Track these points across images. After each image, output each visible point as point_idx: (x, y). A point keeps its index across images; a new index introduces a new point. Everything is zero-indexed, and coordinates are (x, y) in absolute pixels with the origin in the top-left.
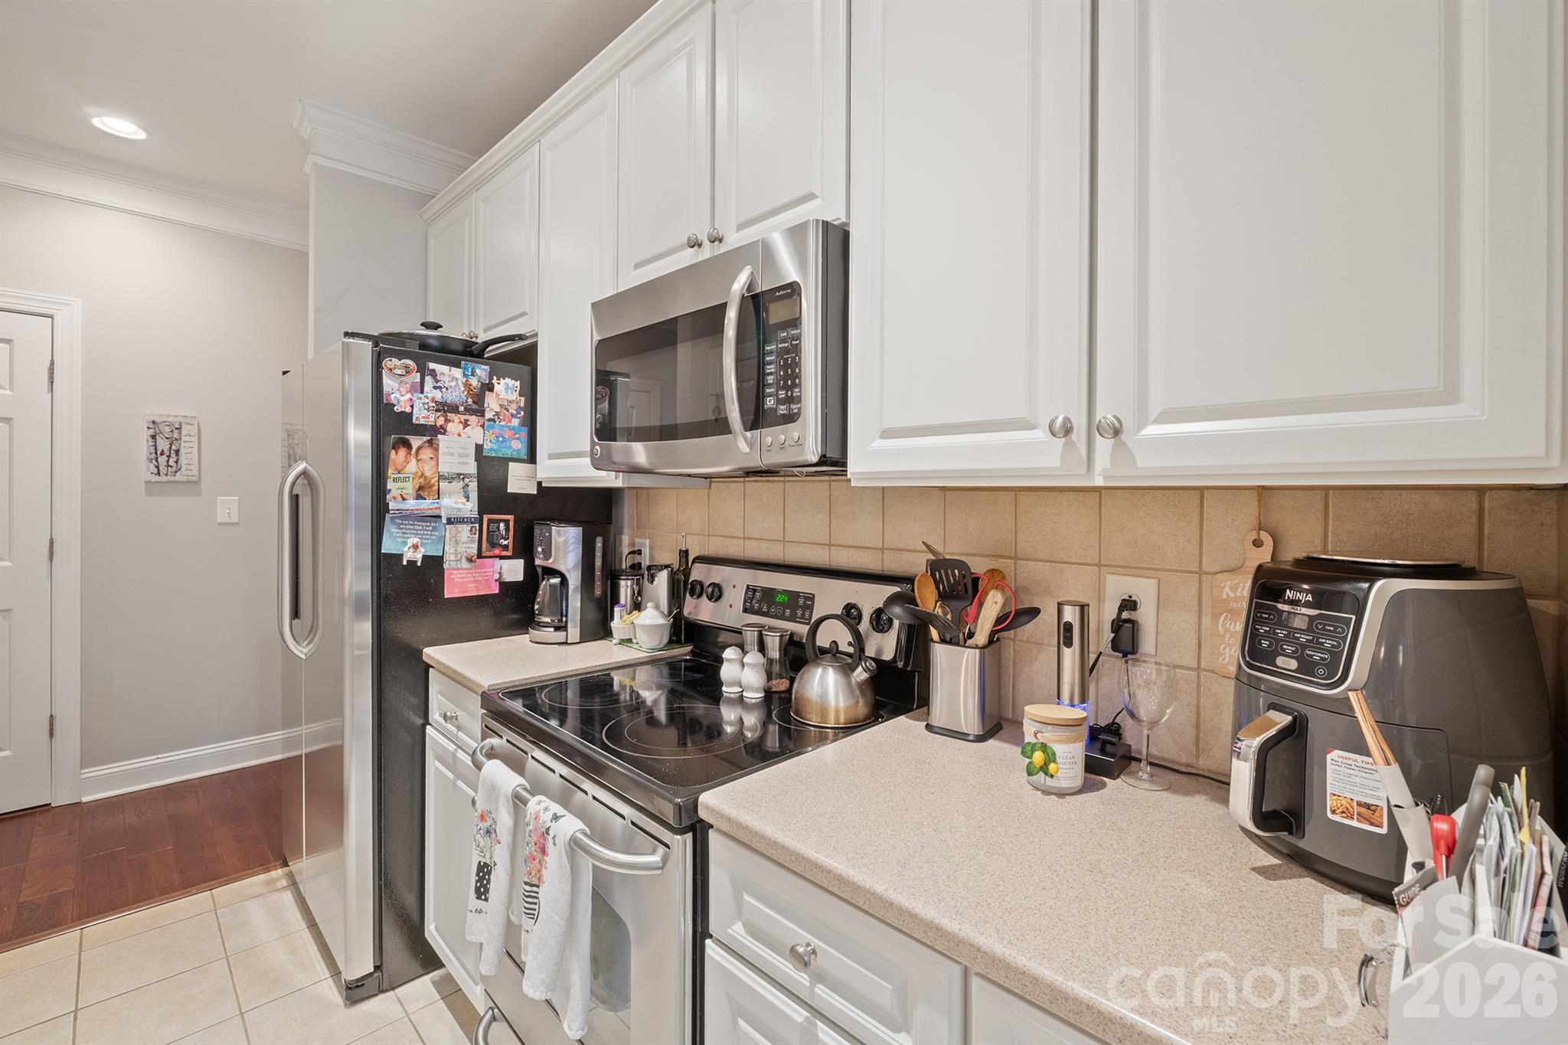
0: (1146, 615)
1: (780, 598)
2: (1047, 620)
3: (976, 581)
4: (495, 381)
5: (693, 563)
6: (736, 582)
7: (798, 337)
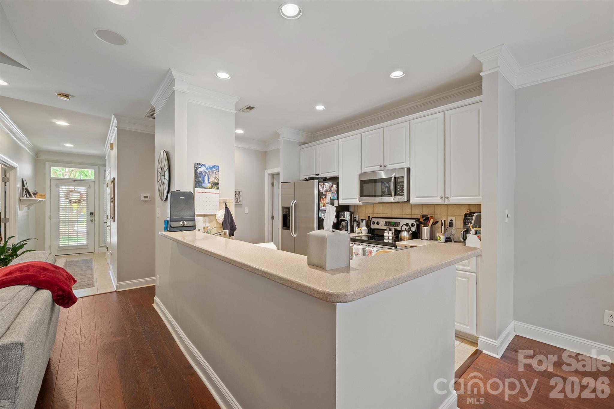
0: (454, 222)
1: (392, 223)
2: (440, 223)
3: (429, 218)
4: (333, 185)
5: (372, 219)
6: (382, 222)
7: (404, 184)
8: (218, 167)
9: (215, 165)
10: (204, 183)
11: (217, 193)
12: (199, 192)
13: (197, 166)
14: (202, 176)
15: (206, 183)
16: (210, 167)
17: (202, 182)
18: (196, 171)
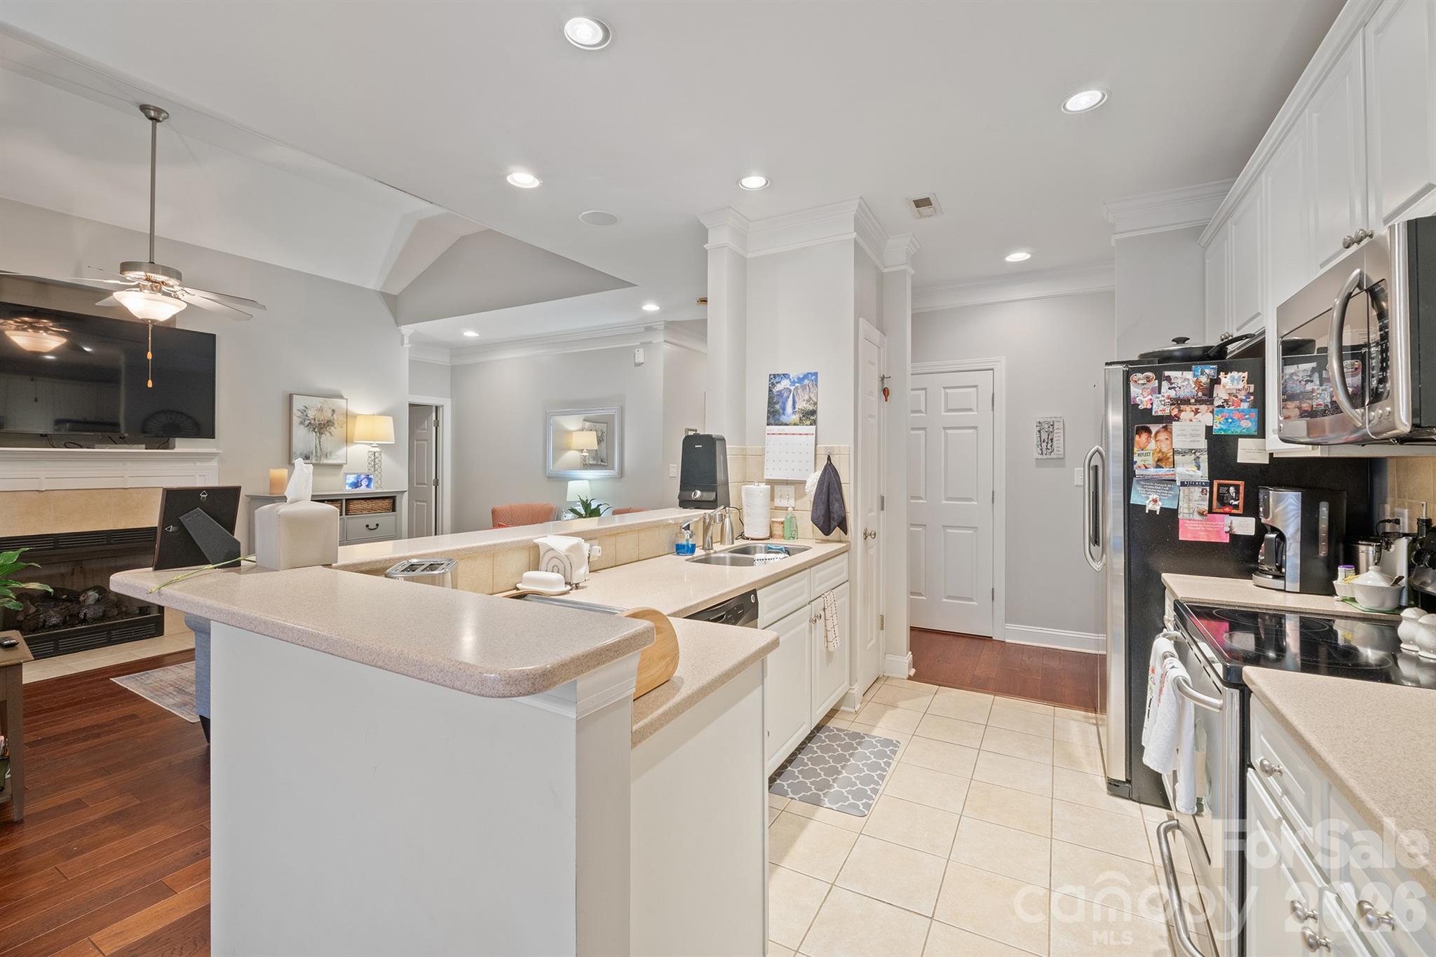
7: (1388, 326)
8: (816, 374)
9: (809, 372)
10: (784, 414)
11: (809, 434)
12: (774, 434)
13: (775, 378)
14: (781, 401)
15: (790, 415)
16: (799, 378)
17: (781, 411)
18: (770, 391)
